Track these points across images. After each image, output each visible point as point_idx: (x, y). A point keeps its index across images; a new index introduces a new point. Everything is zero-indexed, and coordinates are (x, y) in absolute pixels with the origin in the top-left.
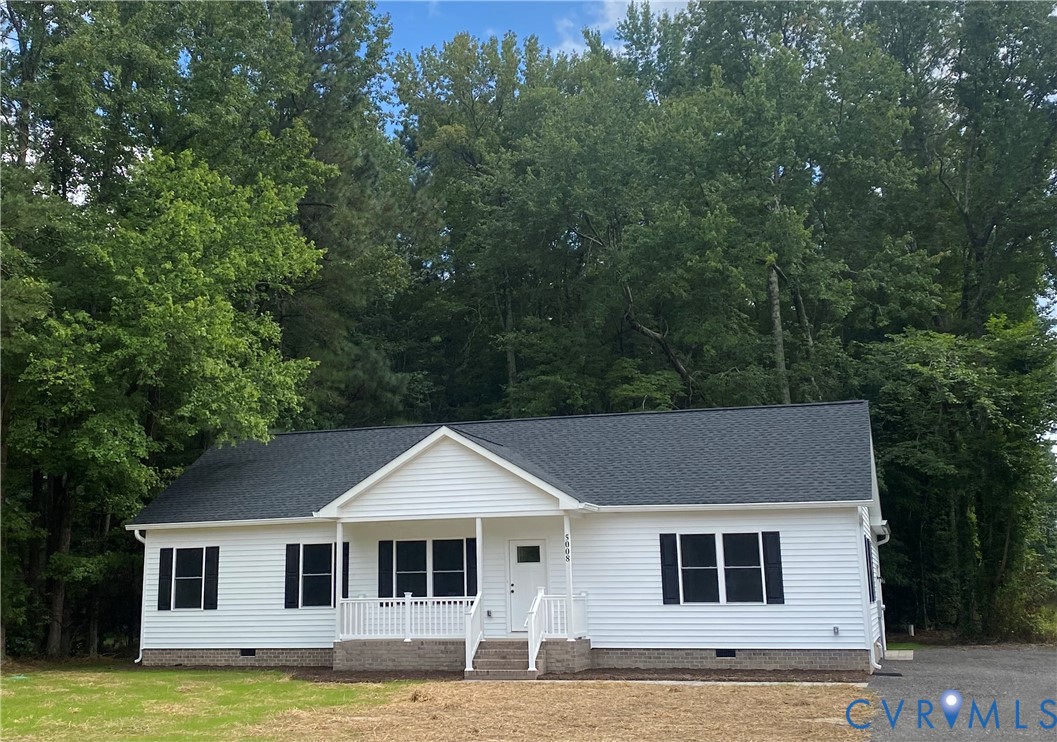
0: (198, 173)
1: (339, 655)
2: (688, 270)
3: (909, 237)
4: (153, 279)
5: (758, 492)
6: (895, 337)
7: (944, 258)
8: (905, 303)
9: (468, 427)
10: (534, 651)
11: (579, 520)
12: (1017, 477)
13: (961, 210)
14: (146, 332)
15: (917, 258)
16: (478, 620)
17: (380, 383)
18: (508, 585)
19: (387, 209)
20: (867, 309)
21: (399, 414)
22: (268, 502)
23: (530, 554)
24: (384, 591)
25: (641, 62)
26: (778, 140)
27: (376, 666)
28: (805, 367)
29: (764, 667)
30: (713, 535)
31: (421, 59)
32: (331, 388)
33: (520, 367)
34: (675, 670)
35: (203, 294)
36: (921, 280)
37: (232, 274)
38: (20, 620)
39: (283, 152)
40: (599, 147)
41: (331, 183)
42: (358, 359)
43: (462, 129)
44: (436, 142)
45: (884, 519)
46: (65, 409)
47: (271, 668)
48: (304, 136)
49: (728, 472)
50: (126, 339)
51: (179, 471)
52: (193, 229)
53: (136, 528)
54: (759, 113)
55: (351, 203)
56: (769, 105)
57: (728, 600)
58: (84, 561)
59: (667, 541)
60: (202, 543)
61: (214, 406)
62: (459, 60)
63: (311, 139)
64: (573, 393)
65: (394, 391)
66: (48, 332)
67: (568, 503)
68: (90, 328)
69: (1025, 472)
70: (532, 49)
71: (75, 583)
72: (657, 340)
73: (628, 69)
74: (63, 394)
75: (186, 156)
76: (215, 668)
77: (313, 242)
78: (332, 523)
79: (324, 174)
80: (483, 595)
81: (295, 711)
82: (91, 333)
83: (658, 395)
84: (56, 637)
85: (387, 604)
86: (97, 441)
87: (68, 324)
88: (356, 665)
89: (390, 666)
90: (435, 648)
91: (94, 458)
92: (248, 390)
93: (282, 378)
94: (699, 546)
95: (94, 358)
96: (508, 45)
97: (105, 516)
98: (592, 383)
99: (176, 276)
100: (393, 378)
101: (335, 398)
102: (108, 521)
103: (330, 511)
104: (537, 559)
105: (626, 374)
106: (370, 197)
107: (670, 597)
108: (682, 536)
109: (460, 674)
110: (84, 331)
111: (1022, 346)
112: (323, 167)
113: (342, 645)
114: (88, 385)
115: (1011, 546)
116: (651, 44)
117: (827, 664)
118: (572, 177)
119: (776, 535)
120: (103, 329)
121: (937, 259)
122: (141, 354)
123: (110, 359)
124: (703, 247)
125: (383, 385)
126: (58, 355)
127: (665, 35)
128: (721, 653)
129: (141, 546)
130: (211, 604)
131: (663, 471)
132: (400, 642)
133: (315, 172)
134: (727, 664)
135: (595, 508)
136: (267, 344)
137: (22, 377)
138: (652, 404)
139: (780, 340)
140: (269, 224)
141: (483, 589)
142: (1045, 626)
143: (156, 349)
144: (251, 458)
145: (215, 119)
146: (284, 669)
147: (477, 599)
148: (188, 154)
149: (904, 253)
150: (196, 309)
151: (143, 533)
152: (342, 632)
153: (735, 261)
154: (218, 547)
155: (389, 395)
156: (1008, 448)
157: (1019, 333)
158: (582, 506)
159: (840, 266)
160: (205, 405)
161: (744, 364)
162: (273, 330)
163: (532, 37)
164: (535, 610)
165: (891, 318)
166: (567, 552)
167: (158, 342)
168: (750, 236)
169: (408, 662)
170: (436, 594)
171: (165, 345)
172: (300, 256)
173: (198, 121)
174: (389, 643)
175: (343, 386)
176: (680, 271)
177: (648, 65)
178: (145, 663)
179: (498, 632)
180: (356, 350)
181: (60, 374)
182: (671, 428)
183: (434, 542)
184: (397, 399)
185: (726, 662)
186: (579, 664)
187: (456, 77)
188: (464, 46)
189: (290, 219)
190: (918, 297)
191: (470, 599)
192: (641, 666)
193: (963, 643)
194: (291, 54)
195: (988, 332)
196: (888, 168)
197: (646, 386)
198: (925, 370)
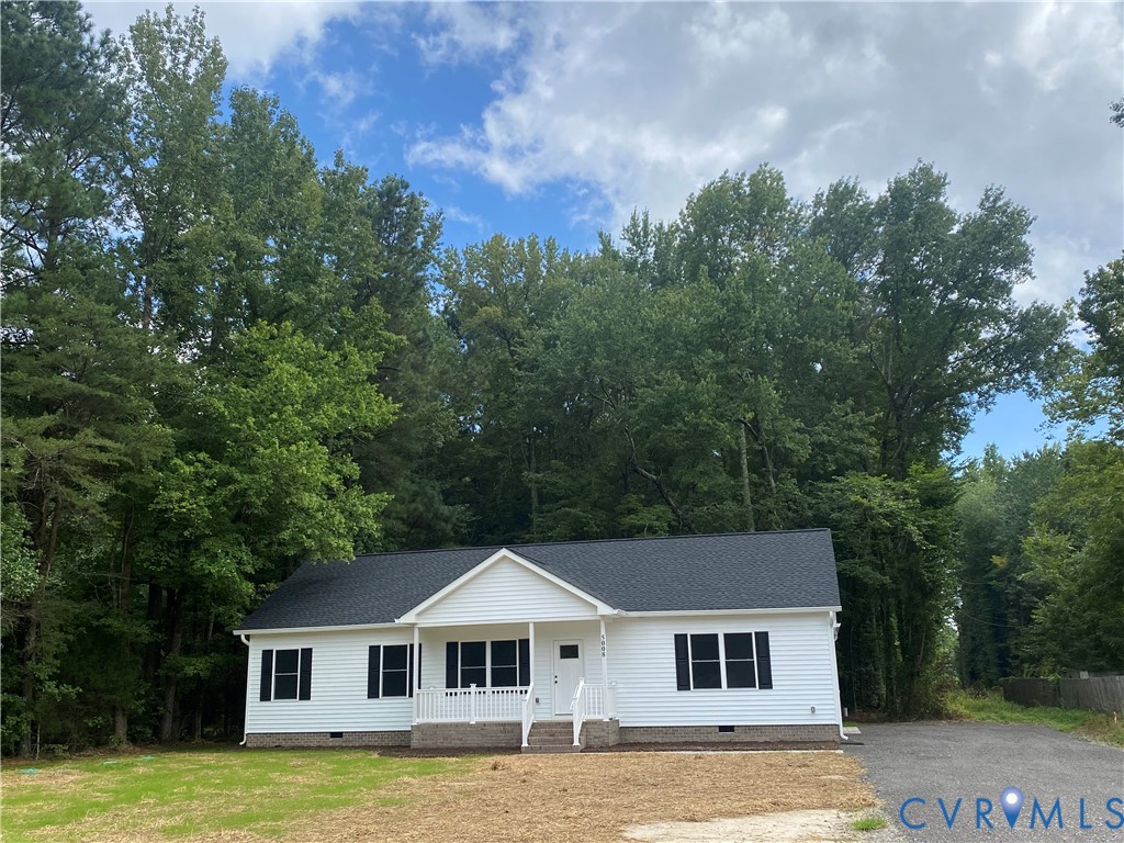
0: (297, 340)
1: (416, 735)
2: (686, 424)
3: (850, 402)
4: (261, 426)
5: (752, 600)
6: (839, 478)
7: (878, 418)
8: (847, 453)
9: (520, 549)
10: (577, 730)
11: (612, 623)
12: (932, 590)
13: (885, 382)
14: (253, 470)
15: (858, 418)
16: (531, 706)
17: (436, 514)
18: (553, 677)
19: (444, 372)
20: (819, 458)
21: (449, 540)
22: (353, 611)
23: (569, 652)
24: (451, 683)
25: (641, 260)
26: (753, 324)
27: (446, 745)
28: (770, 503)
29: (756, 739)
30: (717, 635)
31: (465, 253)
32: (397, 518)
33: (541, 502)
34: (686, 743)
35: (302, 439)
36: (860, 435)
37: (326, 424)
38: (140, 711)
39: (361, 325)
40: (612, 327)
41: (400, 350)
42: (416, 494)
43: (499, 310)
44: (477, 320)
45: (838, 622)
46: (186, 533)
47: (355, 748)
48: (380, 312)
49: (728, 585)
50: (237, 476)
51: (273, 586)
52: (295, 386)
53: (242, 633)
54: (739, 303)
55: (415, 367)
56: (747, 297)
57: (728, 687)
58: (194, 661)
59: (680, 640)
60: (298, 645)
61: (309, 531)
62: (495, 255)
63: (385, 315)
64: (588, 523)
65: (446, 520)
66: (175, 470)
67: (604, 609)
68: (208, 467)
69: (938, 586)
70: (551, 247)
71: (187, 679)
72: (654, 482)
73: (630, 266)
74: (184, 521)
75: (286, 326)
76: (309, 748)
77: (390, 398)
78: (412, 626)
79: (396, 342)
80: (534, 685)
81: (406, 779)
82: (207, 471)
83: (657, 523)
84: (167, 726)
85: (451, 694)
86: (214, 558)
87: (189, 463)
88: (430, 743)
89: (458, 744)
90: (495, 728)
91: (210, 573)
92: (337, 518)
93: (364, 509)
94: (706, 644)
95: (211, 491)
96: (533, 245)
97: (208, 623)
98: (603, 515)
99: (281, 425)
100: (445, 510)
101: (400, 527)
102: (211, 629)
103: (409, 618)
104: (576, 656)
105: (631, 505)
106: (430, 363)
107: (683, 685)
108: (692, 636)
109: (517, 749)
110: (201, 469)
111: (935, 487)
112: (395, 337)
113: (419, 727)
114: (207, 513)
115: (926, 644)
116: (648, 246)
117: (805, 736)
118: (592, 350)
119: (766, 634)
120: (220, 468)
121: (873, 419)
122: (250, 488)
123: (225, 492)
124: (696, 407)
125: (437, 516)
126: (181, 489)
127: (660, 240)
128: (722, 729)
129: (247, 647)
130: (306, 695)
131: (676, 584)
132: (468, 725)
133: (388, 341)
134: (727, 737)
135: (624, 613)
136: (347, 482)
137: (152, 507)
138: (652, 531)
139: (747, 481)
140: (354, 383)
141: (535, 680)
142: (951, 707)
143: (263, 485)
144: (336, 575)
145: (310, 298)
146: (368, 748)
147: (530, 688)
148: (288, 325)
149: (847, 414)
150: (298, 451)
151: (248, 637)
152: (418, 717)
153: (721, 417)
154: (311, 649)
155: (443, 524)
156: (926, 567)
157: (933, 477)
158: (616, 612)
159: (798, 423)
160: (302, 531)
161: (722, 500)
162: (353, 469)
163: (550, 239)
164: (578, 696)
165: (837, 464)
166: (603, 649)
167: (265, 479)
168: (732, 399)
169: (473, 741)
170: (493, 685)
171: (272, 481)
172: (379, 410)
173: (295, 298)
174: (457, 725)
175: (405, 516)
176: (679, 425)
177: (645, 263)
178: (249, 745)
179: (546, 716)
180: (414, 487)
181: (183, 504)
182: (679, 550)
183: (492, 642)
184: (449, 527)
185: (727, 736)
186: (613, 739)
187: (491, 268)
188: (499, 244)
189: (371, 379)
190: (858, 448)
191: (523, 688)
192: (660, 740)
193: (890, 721)
194: (370, 246)
195: (910, 476)
196: (836, 347)
197: (646, 516)
198: (865, 501)
